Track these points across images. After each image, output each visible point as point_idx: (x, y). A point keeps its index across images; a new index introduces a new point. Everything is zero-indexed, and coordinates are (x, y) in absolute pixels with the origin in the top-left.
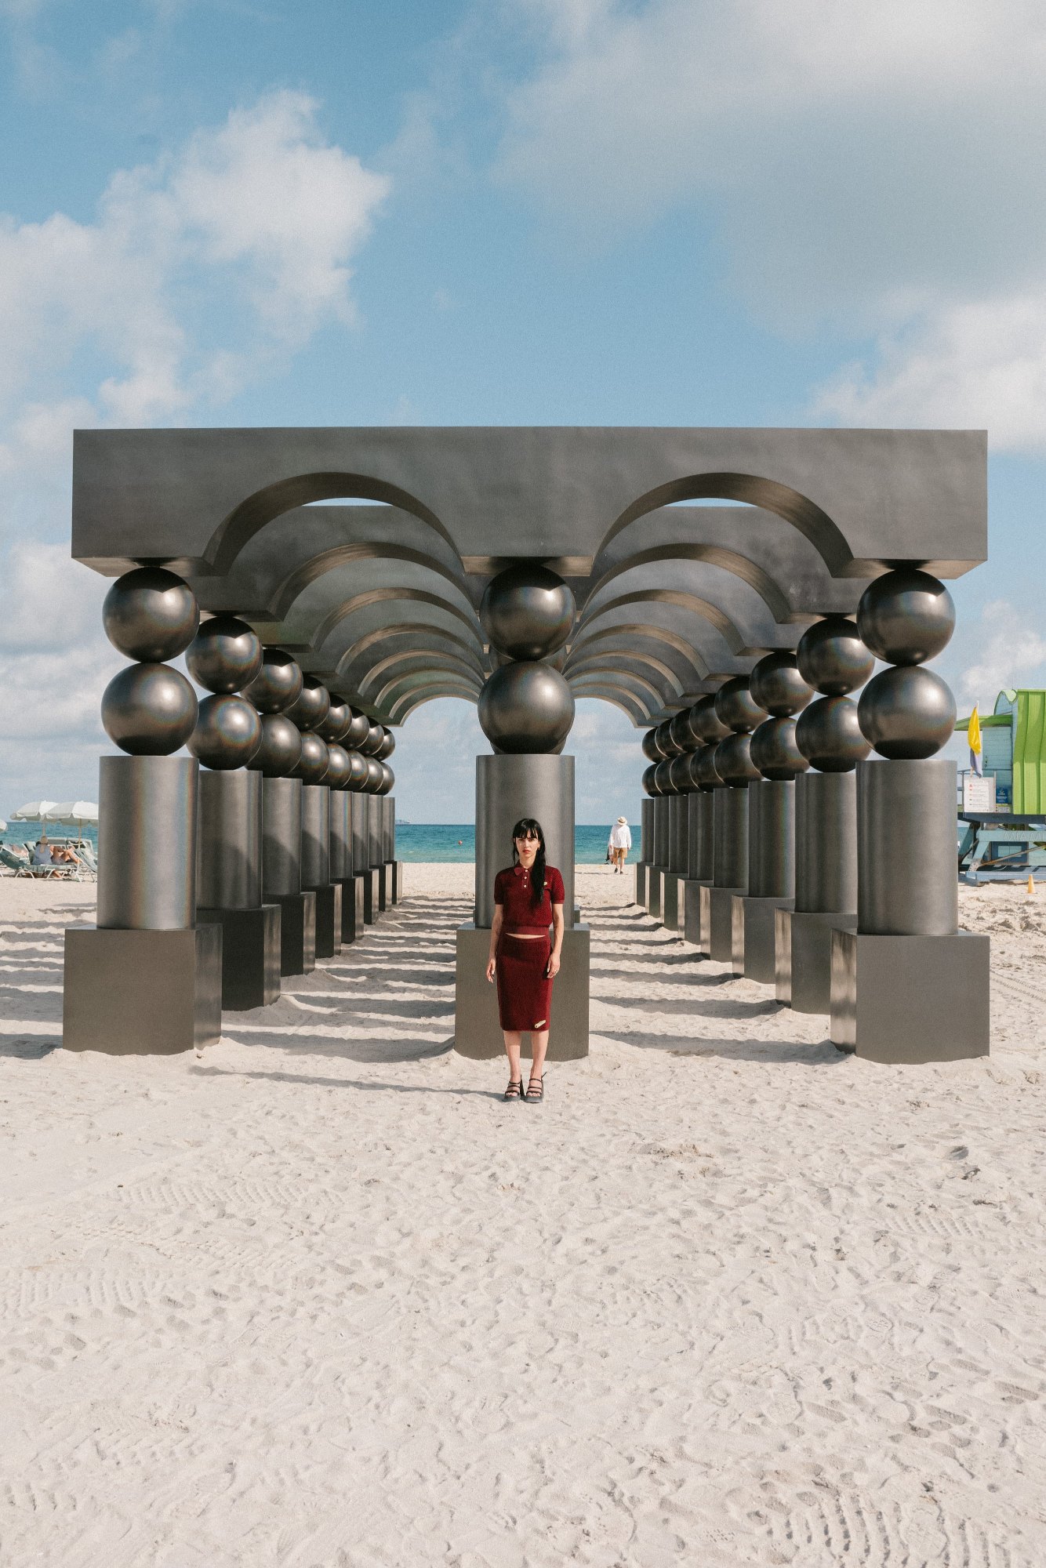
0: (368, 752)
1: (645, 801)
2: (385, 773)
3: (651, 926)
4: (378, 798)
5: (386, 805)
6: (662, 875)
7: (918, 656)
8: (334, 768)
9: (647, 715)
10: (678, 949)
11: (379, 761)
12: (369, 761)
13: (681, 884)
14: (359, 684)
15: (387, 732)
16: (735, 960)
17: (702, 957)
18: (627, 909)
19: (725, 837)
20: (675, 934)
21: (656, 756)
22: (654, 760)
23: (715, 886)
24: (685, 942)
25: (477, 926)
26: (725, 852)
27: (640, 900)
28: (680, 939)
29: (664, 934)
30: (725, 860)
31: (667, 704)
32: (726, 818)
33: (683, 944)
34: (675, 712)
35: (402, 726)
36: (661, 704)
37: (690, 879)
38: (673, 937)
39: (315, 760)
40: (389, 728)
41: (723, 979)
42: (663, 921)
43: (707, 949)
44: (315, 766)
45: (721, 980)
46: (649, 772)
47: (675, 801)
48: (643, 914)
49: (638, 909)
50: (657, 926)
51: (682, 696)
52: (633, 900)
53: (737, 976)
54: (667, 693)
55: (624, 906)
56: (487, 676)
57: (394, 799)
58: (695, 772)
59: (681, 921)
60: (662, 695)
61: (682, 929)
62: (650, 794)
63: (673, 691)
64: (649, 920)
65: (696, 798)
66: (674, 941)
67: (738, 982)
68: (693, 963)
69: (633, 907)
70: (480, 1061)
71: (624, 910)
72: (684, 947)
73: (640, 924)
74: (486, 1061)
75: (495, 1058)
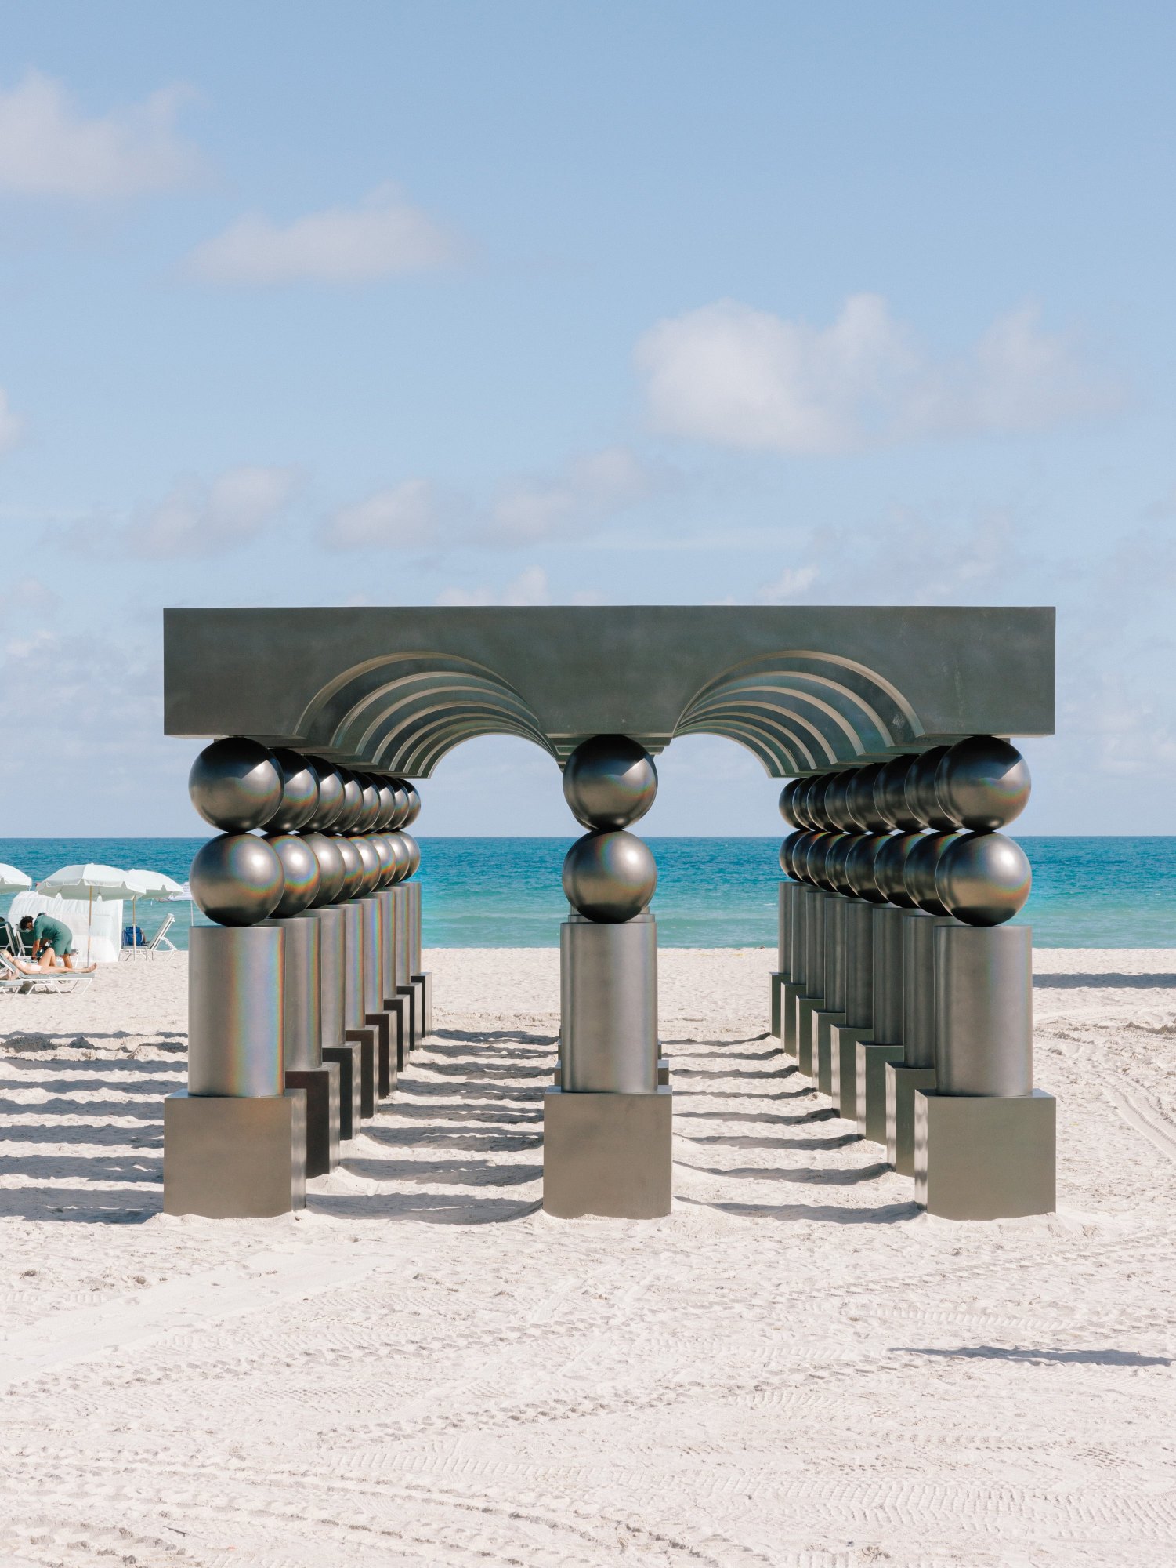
3: (783, 1069)
6: (798, 1001)
7: (994, 823)
10: (810, 1103)
13: (816, 1017)
16: (858, 1117)
17: (833, 1114)
18: (758, 1042)
20: (809, 1082)
22: (792, 828)
23: (848, 1026)
24: (818, 1093)
25: (563, 1090)
27: (776, 1032)
28: (814, 1090)
29: (798, 1081)
33: (815, 1097)
35: (430, 778)
37: (824, 1013)
38: (808, 1086)
41: (844, 1140)
42: (798, 1063)
43: (837, 1103)
45: (840, 1142)
48: (778, 1051)
49: (773, 1043)
50: (790, 1071)
52: (768, 1028)
53: (859, 1137)
55: (758, 1036)
59: (815, 1064)
61: (815, 1075)
64: (783, 1061)
66: (806, 1092)
67: (857, 1145)
68: (819, 1122)
69: (768, 1039)
70: (568, 1221)
71: (753, 1044)
72: (815, 1101)
73: (768, 1068)
74: (574, 1221)
75: (582, 1217)
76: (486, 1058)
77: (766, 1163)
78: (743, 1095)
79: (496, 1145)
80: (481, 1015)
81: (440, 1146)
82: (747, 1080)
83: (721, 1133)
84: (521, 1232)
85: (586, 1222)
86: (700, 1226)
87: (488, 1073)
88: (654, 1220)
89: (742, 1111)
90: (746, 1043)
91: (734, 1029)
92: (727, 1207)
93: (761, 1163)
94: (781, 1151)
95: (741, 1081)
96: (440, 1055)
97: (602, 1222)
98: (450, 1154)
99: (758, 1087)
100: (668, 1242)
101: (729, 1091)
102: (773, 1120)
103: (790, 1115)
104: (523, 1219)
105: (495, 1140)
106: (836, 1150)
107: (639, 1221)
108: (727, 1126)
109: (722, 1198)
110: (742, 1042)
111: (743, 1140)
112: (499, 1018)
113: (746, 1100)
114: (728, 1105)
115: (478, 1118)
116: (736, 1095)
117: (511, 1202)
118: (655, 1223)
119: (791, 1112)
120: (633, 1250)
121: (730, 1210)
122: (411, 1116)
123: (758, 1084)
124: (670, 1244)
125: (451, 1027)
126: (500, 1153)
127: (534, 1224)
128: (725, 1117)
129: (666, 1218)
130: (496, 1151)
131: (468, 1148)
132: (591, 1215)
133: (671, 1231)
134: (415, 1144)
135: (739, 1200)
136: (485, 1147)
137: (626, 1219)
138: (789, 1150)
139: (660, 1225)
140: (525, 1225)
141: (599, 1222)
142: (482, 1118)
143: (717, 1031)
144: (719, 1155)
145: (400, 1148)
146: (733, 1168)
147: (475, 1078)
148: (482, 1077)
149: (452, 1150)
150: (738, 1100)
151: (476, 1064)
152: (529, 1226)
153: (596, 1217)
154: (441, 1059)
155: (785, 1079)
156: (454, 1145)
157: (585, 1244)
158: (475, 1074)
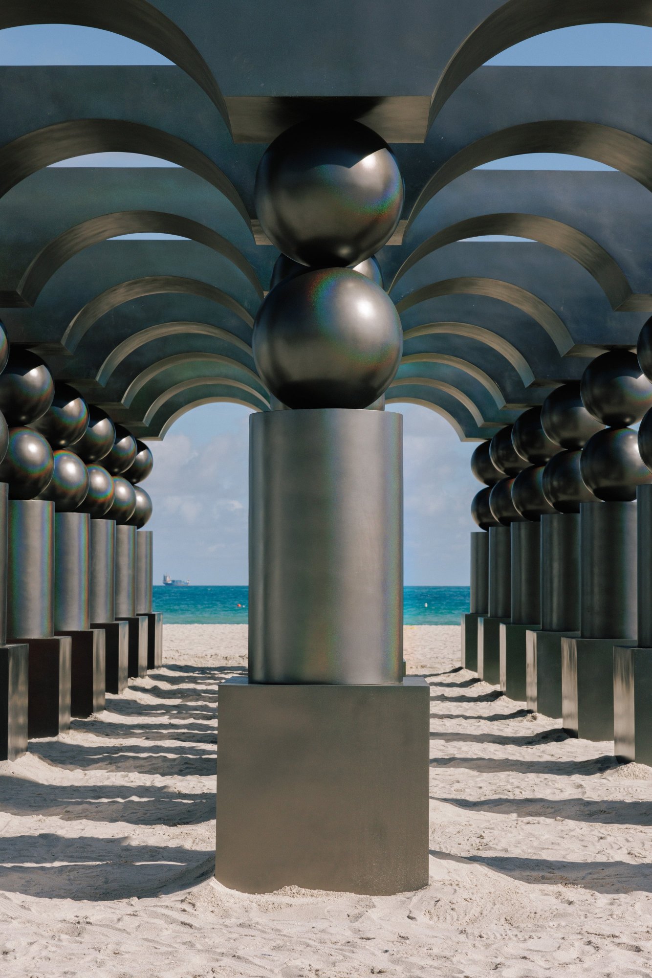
0: (116, 470)
1: (475, 535)
2: (140, 499)
3: (487, 695)
4: (129, 529)
5: (143, 541)
6: (503, 629)
8: (63, 479)
9: (479, 420)
10: (529, 724)
11: (133, 484)
12: (116, 478)
13: (531, 637)
14: (98, 368)
15: (141, 447)
16: (618, 740)
17: (565, 735)
18: (453, 675)
19: (596, 570)
20: (523, 705)
21: (489, 476)
22: (486, 482)
23: (583, 636)
24: (537, 715)
25: (252, 681)
26: (596, 589)
27: (471, 662)
28: (530, 712)
29: (506, 705)
30: (597, 600)
31: (508, 400)
32: (597, 543)
33: (535, 718)
34: (519, 410)
35: (162, 439)
36: (500, 401)
37: (543, 630)
38: (519, 709)
39: (34, 464)
40: (146, 442)
41: (603, 765)
42: (504, 689)
43: (573, 724)
44: (36, 473)
45: (599, 765)
46: (481, 500)
47: (519, 529)
48: (475, 681)
49: (467, 675)
50: (494, 696)
51: (531, 386)
53: (621, 761)
54: (509, 388)
55: (448, 671)
56: (266, 294)
57: (151, 533)
58: (549, 487)
59: (532, 690)
60: (502, 389)
61: (532, 699)
62: (482, 525)
63: (519, 383)
64: (485, 688)
65: (551, 522)
66: (522, 713)
67: (625, 769)
68: (554, 743)
69: (462, 672)
70: (257, 897)
71: (449, 676)
72: (535, 722)
73: (471, 693)
74: (267, 898)
75: (281, 891)
76: (206, 685)
77: (523, 793)
78: (458, 716)
79: (187, 768)
80: (212, 656)
81: (118, 769)
82: (455, 704)
83: (452, 754)
84: (173, 921)
85: (287, 900)
86: (479, 909)
87: (204, 697)
88: (400, 897)
89: (461, 731)
90: (442, 675)
91: (428, 665)
92: (502, 864)
93: (517, 791)
94: (532, 777)
95: (448, 704)
96: (165, 682)
97: (313, 900)
98: (127, 779)
99: (467, 709)
100: (436, 951)
101: (441, 713)
102: (503, 741)
103: (515, 736)
104: (181, 894)
105: (187, 762)
106: (598, 775)
107: (375, 899)
108: (455, 747)
109: (490, 848)
110: (438, 675)
111: (479, 762)
112: (226, 658)
113: (463, 721)
114: (445, 725)
115: (178, 737)
116: (450, 717)
117: (179, 853)
118: (403, 902)
119: (515, 733)
120: (373, 972)
121: (511, 870)
122: (107, 735)
123: (467, 707)
124: (438, 957)
125: (182, 663)
126: (189, 777)
127: (198, 904)
128: (446, 738)
129: (420, 894)
130: (184, 775)
131: (152, 771)
132: (295, 888)
133: (431, 918)
134: (91, 767)
135: (516, 853)
136: (173, 771)
137: (353, 895)
138: (541, 775)
139: (410, 906)
140: (185, 906)
141: (308, 900)
142: (182, 738)
143: (413, 667)
144: (458, 782)
145: (72, 770)
146: (483, 799)
147: (191, 701)
148: (197, 700)
149: (130, 774)
150: (454, 721)
151: (194, 690)
152: (189, 908)
153: (303, 890)
154: (165, 686)
155: (492, 703)
156: (136, 767)
157: (280, 957)
158: (191, 697)
